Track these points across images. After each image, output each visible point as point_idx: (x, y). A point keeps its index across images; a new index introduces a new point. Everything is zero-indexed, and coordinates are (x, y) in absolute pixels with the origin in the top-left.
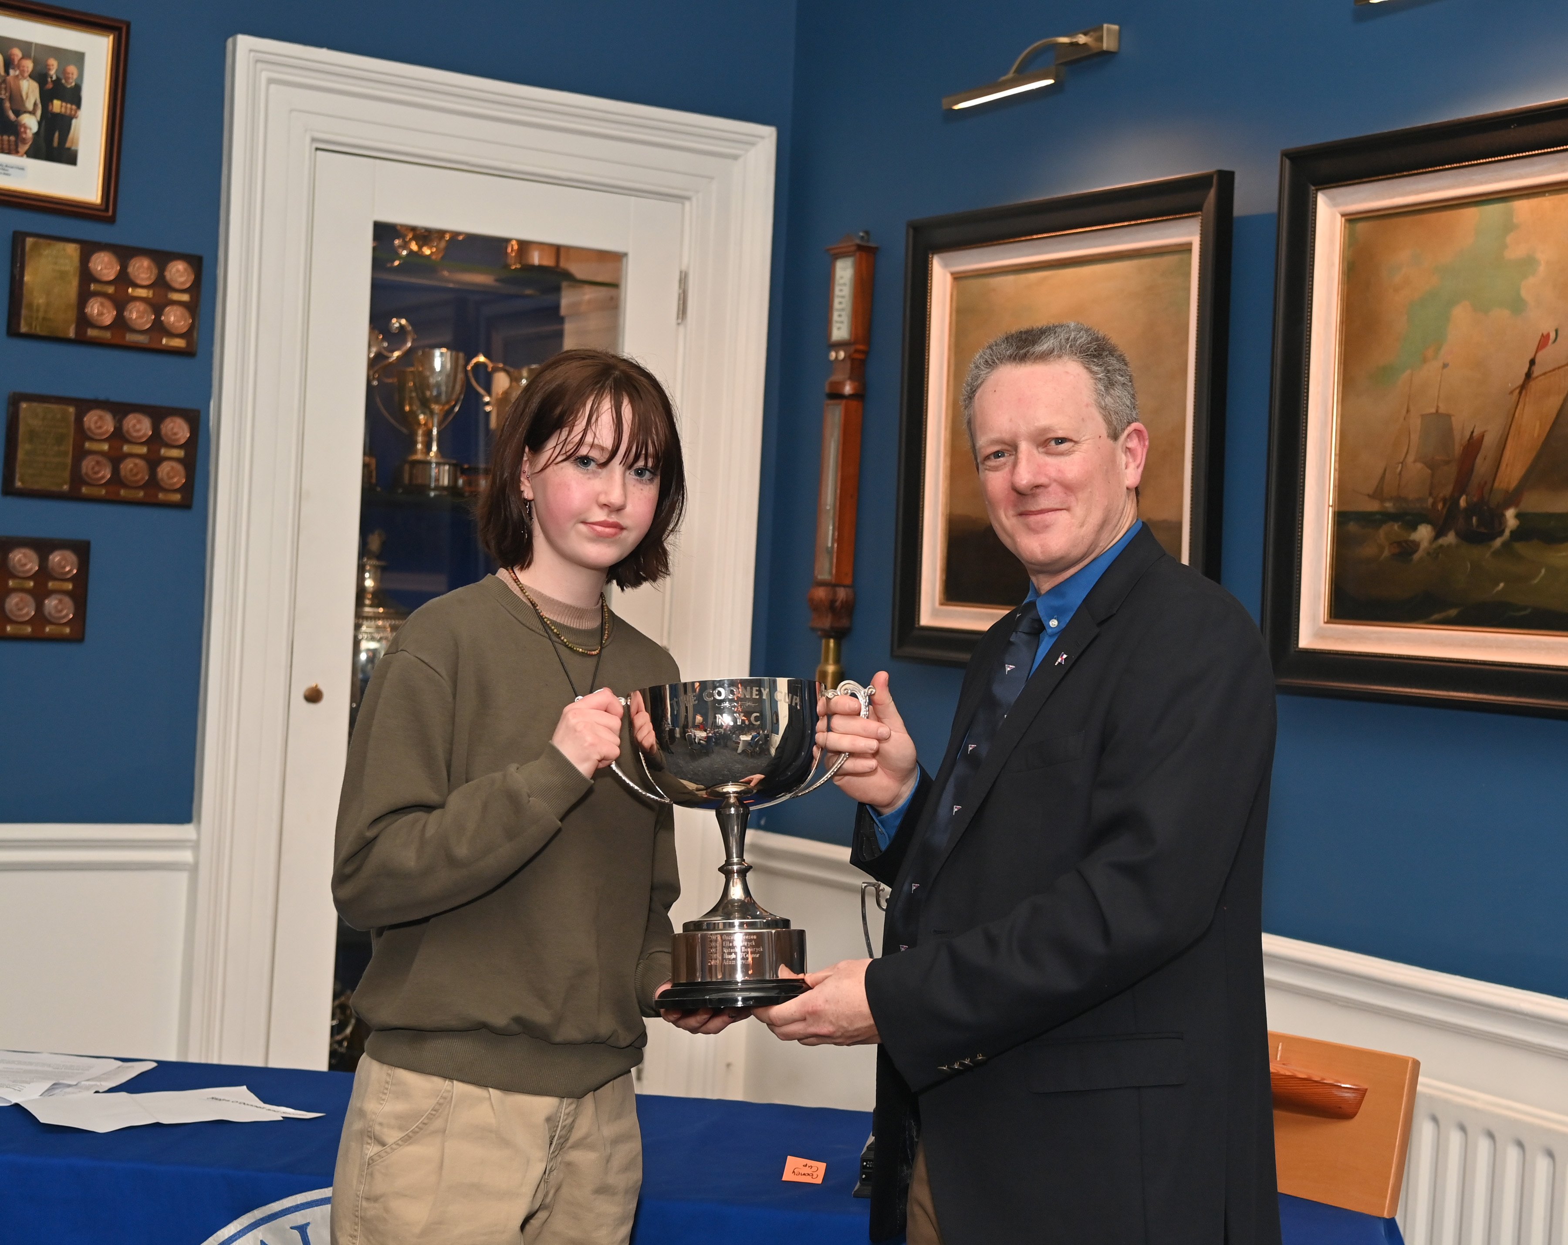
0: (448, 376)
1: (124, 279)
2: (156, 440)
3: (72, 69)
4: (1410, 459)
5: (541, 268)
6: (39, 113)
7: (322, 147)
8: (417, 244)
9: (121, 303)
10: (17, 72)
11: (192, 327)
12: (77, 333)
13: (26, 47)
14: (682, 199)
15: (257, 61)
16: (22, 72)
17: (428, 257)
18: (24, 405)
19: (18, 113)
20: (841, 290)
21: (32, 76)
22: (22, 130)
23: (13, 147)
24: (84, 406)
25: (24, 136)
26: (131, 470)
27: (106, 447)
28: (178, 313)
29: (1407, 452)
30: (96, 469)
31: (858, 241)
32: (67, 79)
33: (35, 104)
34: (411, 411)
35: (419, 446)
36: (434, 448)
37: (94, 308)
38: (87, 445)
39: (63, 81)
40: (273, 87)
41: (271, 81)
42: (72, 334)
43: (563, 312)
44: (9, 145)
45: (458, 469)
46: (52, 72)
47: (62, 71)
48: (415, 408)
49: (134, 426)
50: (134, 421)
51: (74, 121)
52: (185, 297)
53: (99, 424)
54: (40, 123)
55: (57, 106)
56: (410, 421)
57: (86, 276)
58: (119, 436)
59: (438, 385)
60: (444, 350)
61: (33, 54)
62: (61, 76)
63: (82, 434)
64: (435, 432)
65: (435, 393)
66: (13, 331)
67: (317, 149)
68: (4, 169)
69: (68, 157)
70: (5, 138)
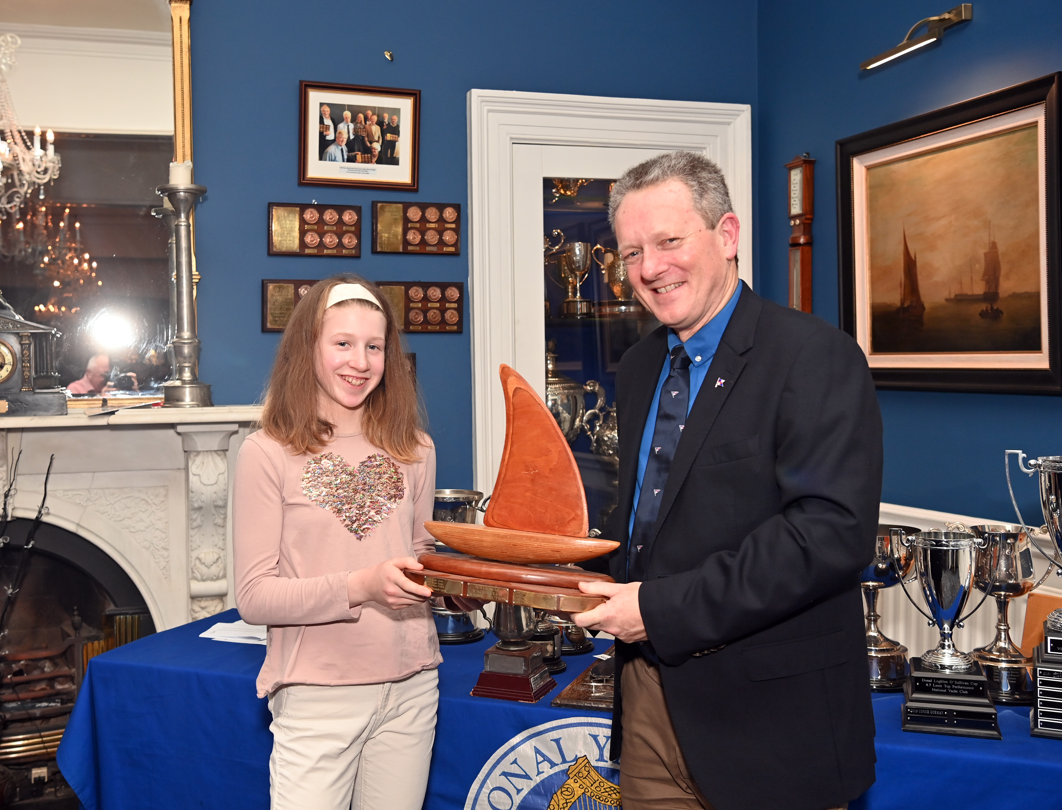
0: (583, 256)
1: (424, 220)
2: (443, 300)
3: (395, 117)
6: (381, 141)
7: (516, 142)
8: (563, 189)
9: (423, 232)
10: (370, 123)
11: (457, 240)
12: (403, 249)
13: (373, 109)
15: (482, 101)
16: (372, 122)
17: (570, 196)
19: (371, 143)
20: (795, 187)
21: (376, 124)
22: (374, 150)
23: (370, 160)
24: (408, 285)
25: (374, 153)
26: (433, 316)
27: (420, 305)
28: (450, 234)
30: (416, 317)
31: (803, 159)
32: (393, 123)
33: (379, 137)
34: (565, 277)
35: (570, 294)
36: (578, 294)
37: (411, 236)
38: (411, 305)
39: (391, 124)
40: (490, 114)
41: (489, 111)
42: (401, 250)
44: (368, 159)
45: (591, 304)
46: (386, 120)
47: (391, 119)
48: (567, 275)
49: (433, 293)
50: (432, 291)
51: (397, 143)
52: (453, 226)
53: (416, 293)
54: (381, 146)
55: (389, 137)
56: (565, 282)
57: (406, 220)
58: (426, 299)
59: (579, 262)
60: (580, 243)
61: (377, 113)
62: (390, 122)
63: (408, 300)
64: (578, 285)
65: (577, 265)
66: (374, 252)
67: (513, 143)
68: (366, 171)
69: (394, 161)
70: (366, 155)
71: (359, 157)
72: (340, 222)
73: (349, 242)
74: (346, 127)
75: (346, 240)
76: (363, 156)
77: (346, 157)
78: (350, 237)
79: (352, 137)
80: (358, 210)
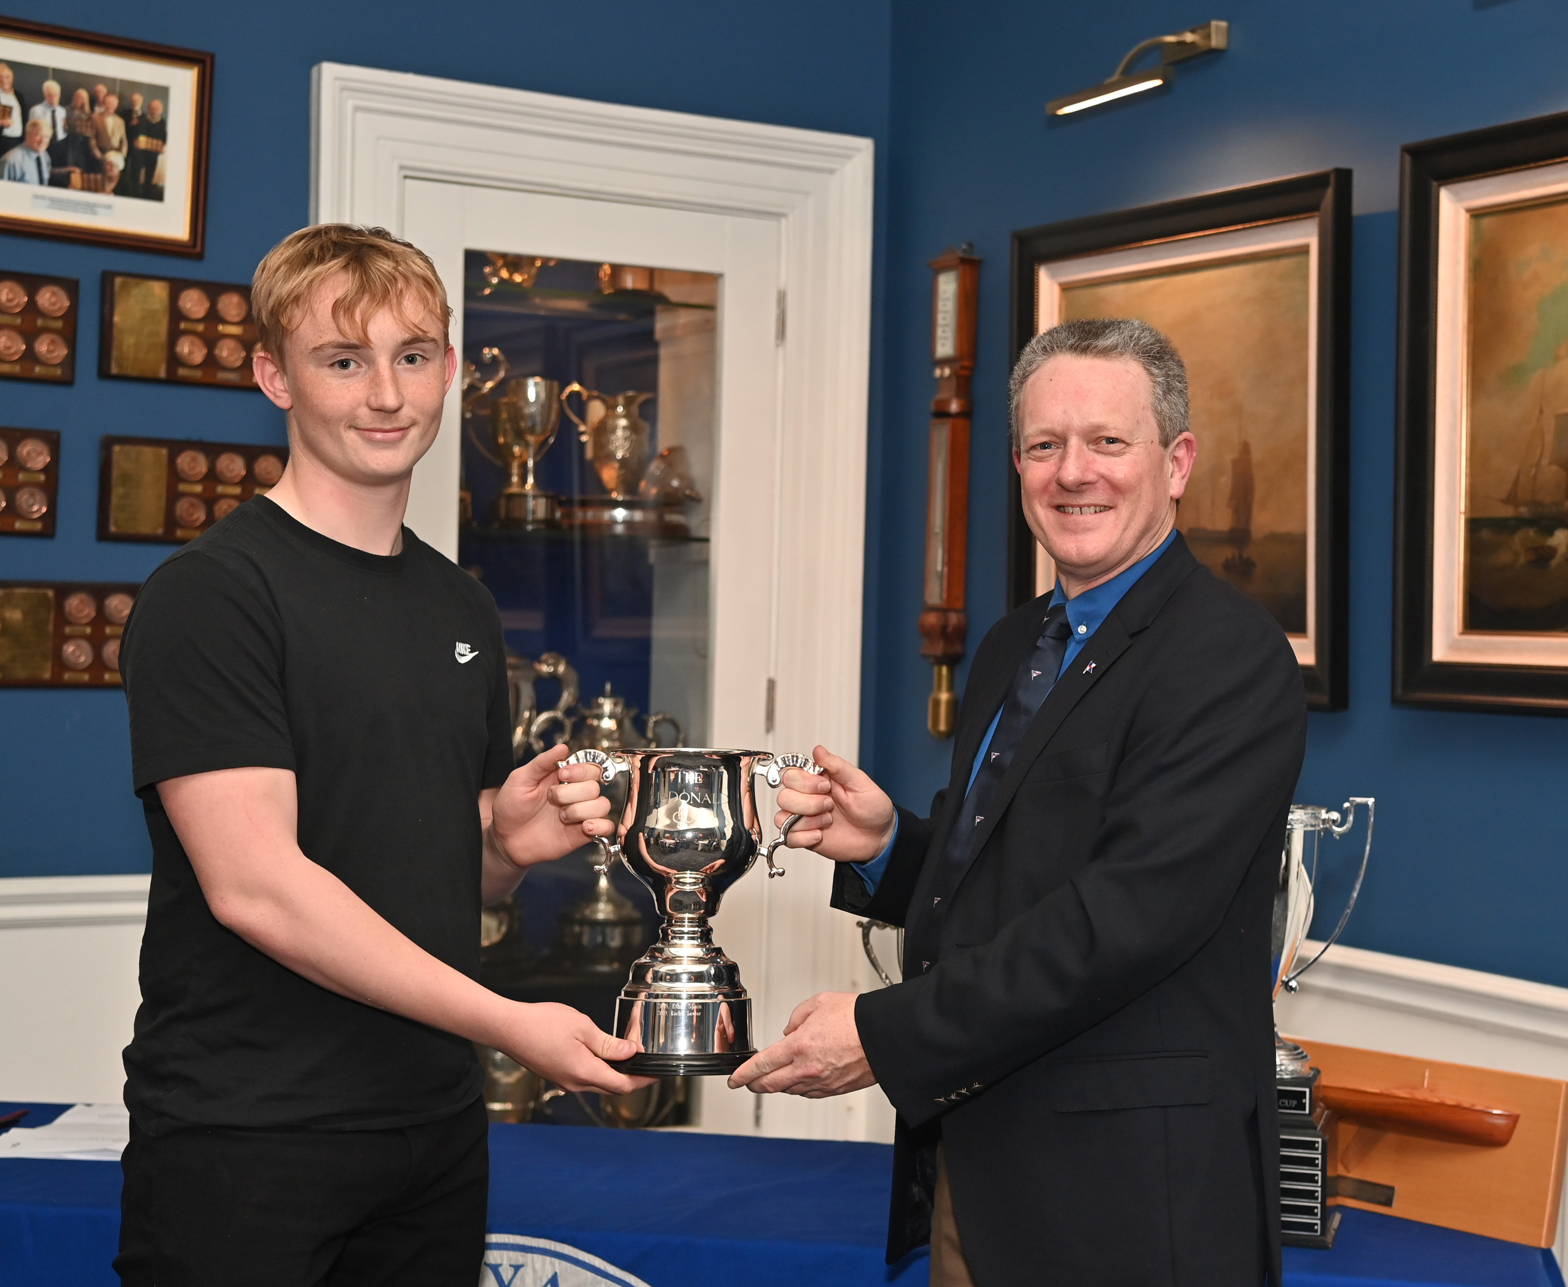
0: (543, 406)
1: (213, 316)
2: (249, 480)
3: (157, 104)
4: (1545, 461)
5: (634, 292)
6: (125, 149)
7: (411, 174)
8: (508, 271)
9: (211, 341)
10: (103, 109)
12: (168, 373)
14: (777, 216)
15: (343, 89)
16: (107, 109)
17: (519, 284)
18: (117, 448)
19: (104, 151)
20: (944, 305)
21: (116, 113)
22: (109, 167)
23: (99, 185)
24: (176, 447)
25: (110, 173)
29: (1541, 455)
30: (191, 511)
31: (960, 254)
32: (152, 114)
33: (121, 142)
34: (505, 443)
35: (515, 478)
36: (531, 480)
37: (185, 347)
38: (182, 487)
39: (148, 117)
40: (360, 115)
41: (357, 109)
42: (162, 374)
43: (658, 335)
44: (95, 183)
45: (554, 502)
46: (138, 108)
47: (148, 106)
48: (510, 440)
49: (228, 466)
50: (227, 462)
51: (160, 158)
53: (192, 465)
54: (126, 160)
55: (143, 142)
56: (505, 454)
57: (176, 314)
58: (212, 477)
59: (532, 416)
60: (538, 379)
62: (146, 112)
63: (174, 476)
64: (531, 463)
65: (529, 424)
66: (104, 374)
67: (406, 177)
68: (91, 208)
69: (155, 193)
70: (92, 176)
71: (76, 177)
72: (31, 308)
73: (49, 351)
74: (49, 114)
75: (42, 347)
76: (85, 176)
77: (46, 175)
78: (53, 342)
79: (61, 135)
80: (71, 287)
